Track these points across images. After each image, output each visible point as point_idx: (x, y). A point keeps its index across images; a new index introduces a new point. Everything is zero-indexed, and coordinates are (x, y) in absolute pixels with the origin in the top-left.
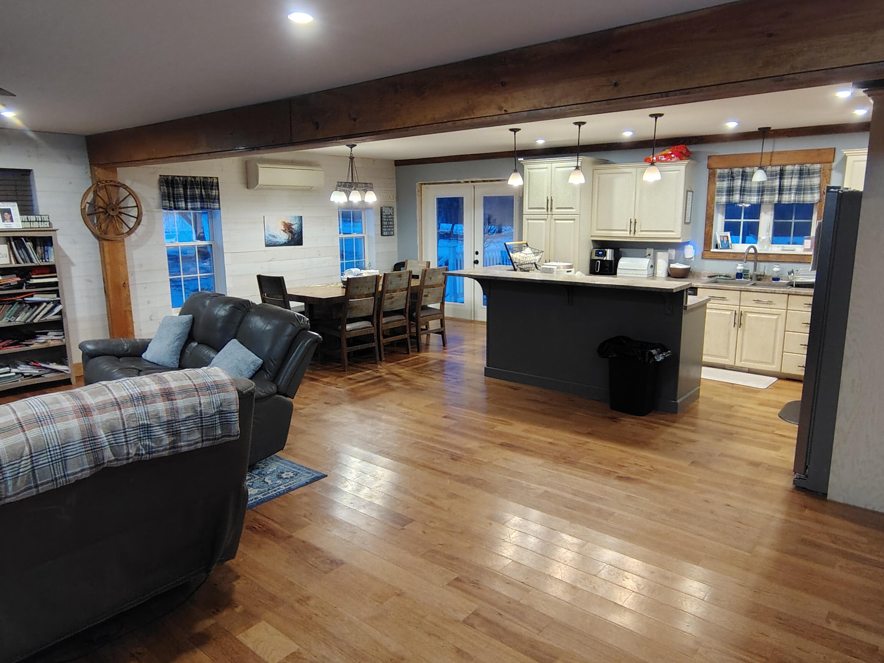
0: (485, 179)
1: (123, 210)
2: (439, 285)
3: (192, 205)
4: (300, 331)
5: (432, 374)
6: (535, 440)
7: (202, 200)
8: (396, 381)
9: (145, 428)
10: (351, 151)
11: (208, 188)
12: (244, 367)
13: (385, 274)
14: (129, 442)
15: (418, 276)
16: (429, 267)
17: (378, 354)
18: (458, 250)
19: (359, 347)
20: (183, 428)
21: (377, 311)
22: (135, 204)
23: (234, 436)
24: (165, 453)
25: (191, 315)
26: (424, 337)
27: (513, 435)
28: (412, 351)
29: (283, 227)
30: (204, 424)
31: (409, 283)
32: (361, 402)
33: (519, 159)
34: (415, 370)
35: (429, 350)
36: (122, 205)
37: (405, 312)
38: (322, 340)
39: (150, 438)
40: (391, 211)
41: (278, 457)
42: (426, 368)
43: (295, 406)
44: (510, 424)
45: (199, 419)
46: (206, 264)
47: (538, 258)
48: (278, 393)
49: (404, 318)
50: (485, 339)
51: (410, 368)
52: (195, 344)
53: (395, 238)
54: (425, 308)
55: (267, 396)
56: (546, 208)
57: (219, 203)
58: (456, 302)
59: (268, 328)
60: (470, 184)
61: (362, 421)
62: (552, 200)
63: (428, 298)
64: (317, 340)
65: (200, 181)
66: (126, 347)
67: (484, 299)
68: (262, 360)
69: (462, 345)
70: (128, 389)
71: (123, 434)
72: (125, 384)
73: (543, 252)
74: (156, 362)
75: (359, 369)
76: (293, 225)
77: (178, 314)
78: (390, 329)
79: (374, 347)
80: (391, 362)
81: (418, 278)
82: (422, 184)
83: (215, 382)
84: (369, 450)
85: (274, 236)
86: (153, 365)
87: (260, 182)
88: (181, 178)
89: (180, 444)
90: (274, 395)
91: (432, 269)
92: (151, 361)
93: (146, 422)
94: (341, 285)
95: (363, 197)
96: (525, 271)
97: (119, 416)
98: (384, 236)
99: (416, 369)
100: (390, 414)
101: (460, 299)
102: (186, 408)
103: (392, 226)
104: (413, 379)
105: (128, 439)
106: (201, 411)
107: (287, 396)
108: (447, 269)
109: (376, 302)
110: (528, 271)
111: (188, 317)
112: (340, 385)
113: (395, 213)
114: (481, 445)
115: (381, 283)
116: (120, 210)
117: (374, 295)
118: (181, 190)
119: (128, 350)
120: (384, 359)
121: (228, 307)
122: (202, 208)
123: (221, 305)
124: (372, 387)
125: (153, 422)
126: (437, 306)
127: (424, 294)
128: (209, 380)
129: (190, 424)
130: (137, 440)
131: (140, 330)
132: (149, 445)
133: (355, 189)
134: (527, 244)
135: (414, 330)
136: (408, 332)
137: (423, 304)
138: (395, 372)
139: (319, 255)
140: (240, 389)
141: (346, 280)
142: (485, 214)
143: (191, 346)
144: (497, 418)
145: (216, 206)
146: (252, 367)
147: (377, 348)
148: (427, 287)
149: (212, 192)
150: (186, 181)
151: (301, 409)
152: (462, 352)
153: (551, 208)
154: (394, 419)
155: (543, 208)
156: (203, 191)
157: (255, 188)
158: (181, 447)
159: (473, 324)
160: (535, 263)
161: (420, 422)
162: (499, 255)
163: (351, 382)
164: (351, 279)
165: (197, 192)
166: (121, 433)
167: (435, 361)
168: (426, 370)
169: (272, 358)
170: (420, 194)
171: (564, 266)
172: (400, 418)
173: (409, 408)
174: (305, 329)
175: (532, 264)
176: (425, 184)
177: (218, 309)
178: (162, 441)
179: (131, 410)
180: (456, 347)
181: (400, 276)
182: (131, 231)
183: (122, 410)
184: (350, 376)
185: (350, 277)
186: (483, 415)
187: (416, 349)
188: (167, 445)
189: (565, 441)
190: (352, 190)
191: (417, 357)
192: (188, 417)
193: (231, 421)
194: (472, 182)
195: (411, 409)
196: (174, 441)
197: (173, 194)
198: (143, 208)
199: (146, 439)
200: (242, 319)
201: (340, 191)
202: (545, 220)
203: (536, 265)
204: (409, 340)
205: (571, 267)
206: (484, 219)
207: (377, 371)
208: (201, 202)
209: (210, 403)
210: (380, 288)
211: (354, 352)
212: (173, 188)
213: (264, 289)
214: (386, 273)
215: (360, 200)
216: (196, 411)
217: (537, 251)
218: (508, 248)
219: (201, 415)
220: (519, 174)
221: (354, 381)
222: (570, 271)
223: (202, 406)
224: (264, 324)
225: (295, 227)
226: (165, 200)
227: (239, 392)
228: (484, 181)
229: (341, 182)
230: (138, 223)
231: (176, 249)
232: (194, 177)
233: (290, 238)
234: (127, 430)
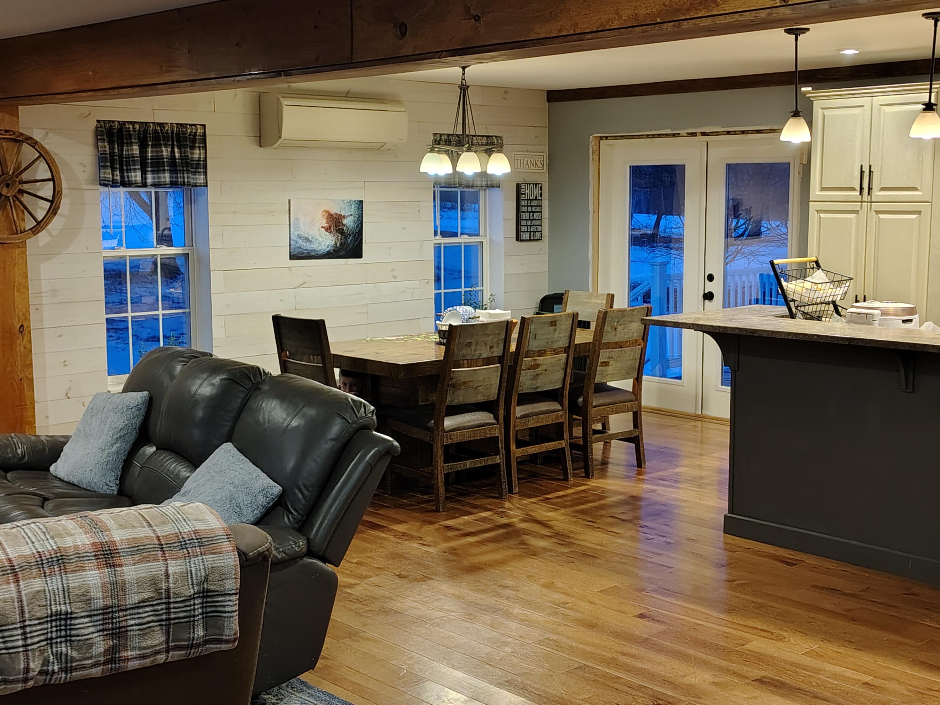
0: (730, 129)
1: (25, 187)
2: (634, 343)
3: (154, 178)
4: (358, 430)
5: (615, 525)
6: (835, 676)
7: (174, 170)
8: (542, 537)
9: (60, 619)
10: (464, 74)
11: (185, 146)
12: (243, 499)
13: (523, 319)
14: (30, 648)
15: (589, 323)
16: (611, 307)
17: (504, 480)
18: (671, 270)
19: (469, 464)
20: (132, 622)
21: (506, 392)
22: (49, 176)
23: (227, 642)
24: (96, 672)
25: (146, 393)
26: (597, 448)
27: (786, 662)
28: (574, 475)
29: (325, 221)
30: (173, 616)
31: (571, 337)
32: (471, 578)
33: (803, 89)
34: (580, 516)
35: (609, 474)
36: (25, 176)
37: (562, 394)
38: (400, 449)
39: (68, 639)
40: (536, 192)
41: (302, 683)
42: (603, 512)
43: (341, 579)
44: (780, 639)
45: (164, 606)
46: (176, 291)
47: (840, 291)
48: (310, 553)
49: (560, 407)
50: (726, 454)
51: (567, 510)
52: (150, 450)
53: (544, 245)
54: (602, 388)
55: (288, 560)
56: (858, 188)
57: (205, 173)
58: (665, 376)
59: (295, 423)
60: (700, 138)
61: (471, 617)
62: (870, 172)
63: (610, 369)
64: (389, 450)
65: (172, 132)
66: (19, 451)
67: (723, 372)
68: (281, 488)
69: (677, 466)
70: (33, 543)
71: (19, 632)
72: (27, 531)
73: (852, 279)
74: (76, 482)
75: (467, 508)
76: (344, 217)
77: (121, 388)
78: (530, 428)
79: (498, 465)
80: (530, 497)
81: (588, 327)
82: (601, 138)
83: (196, 532)
84: (484, 677)
85: (307, 240)
86: (69, 487)
87: (285, 134)
88: (137, 127)
89: (124, 654)
90: (302, 557)
91: (619, 311)
92: (65, 479)
93: (63, 608)
94: (436, 338)
95: (484, 164)
96: (812, 318)
97: (15, 595)
98: (522, 241)
99: (583, 512)
100: (528, 604)
101: (674, 371)
102: (140, 583)
103: (538, 223)
104: (577, 533)
105: (29, 641)
106: (168, 590)
107: (325, 561)
108: (649, 312)
109: (505, 376)
110: (819, 318)
111: (139, 397)
112: (429, 539)
113: (546, 196)
114: (716, 680)
115: (515, 335)
116: (20, 187)
117: (500, 360)
118: (136, 150)
119: (23, 457)
120: (517, 490)
121: (217, 380)
122: (173, 184)
123: (205, 376)
124: (491, 546)
125: (77, 608)
126: (627, 385)
127: (600, 360)
128: (186, 529)
129: (146, 614)
130: (45, 643)
131: (47, 417)
132: (66, 655)
133: (469, 150)
134: (817, 263)
135: (578, 432)
136: (566, 436)
137: (597, 380)
138: (539, 518)
139: (394, 277)
140: (242, 548)
141: (445, 328)
142: (728, 200)
143: (144, 453)
144: (750, 623)
145: (200, 179)
146: (261, 500)
147: (503, 468)
148: (608, 346)
149: (192, 154)
150: (145, 132)
151: (350, 586)
152: (675, 481)
153: (870, 189)
154: (536, 616)
155: (853, 189)
156: (176, 150)
157: (275, 146)
158: (128, 659)
159: (699, 424)
160: (834, 302)
161: (591, 626)
162: (755, 281)
163: (450, 534)
164: (456, 327)
165: (165, 152)
166: (16, 629)
167: (621, 497)
168: (602, 516)
169: (300, 483)
170: (596, 158)
171: (896, 309)
172: (550, 614)
173: (567, 594)
174: (367, 427)
175: (828, 303)
176: (607, 137)
177: (199, 382)
178: (91, 646)
179: (37, 584)
180: (662, 470)
181: (553, 323)
182: (40, 226)
183: (21, 583)
184: (449, 523)
185: (454, 324)
186: (722, 616)
187: (582, 472)
188: (99, 655)
189: (900, 683)
190: (463, 152)
191: (583, 488)
192: (143, 601)
193: (225, 612)
194: (704, 134)
195: (572, 597)
196: (113, 647)
197: (121, 156)
198: (64, 182)
199: (61, 642)
200: (245, 404)
201: (438, 152)
202: (857, 212)
203: (836, 307)
204: (568, 452)
205: (912, 311)
206: (728, 208)
207: (502, 514)
208: (171, 171)
209: (186, 575)
210: (513, 347)
211: (458, 473)
212: (121, 145)
213: (287, 343)
214: (526, 316)
215: (479, 170)
216: (158, 590)
217: (838, 278)
218: (779, 271)
219: (169, 598)
220: (803, 120)
221: (457, 533)
222: (911, 321)
223: (171, 581)
224: (288, 415)
225: (349, 222)
226: (105, 167)
227: (242, 554)
228: (729, 133)
229: (441, 135)
230: (53, 211)
231: (121, 261)
232: (161, 125)
233: (338, 245)
234: (27, 623)
